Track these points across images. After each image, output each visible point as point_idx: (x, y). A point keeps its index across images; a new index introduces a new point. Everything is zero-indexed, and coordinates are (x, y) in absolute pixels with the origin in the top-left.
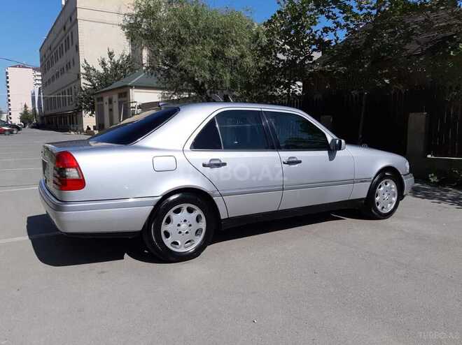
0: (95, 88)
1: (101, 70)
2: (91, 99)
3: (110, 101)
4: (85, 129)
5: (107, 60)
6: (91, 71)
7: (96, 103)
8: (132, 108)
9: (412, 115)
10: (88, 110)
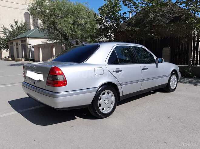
0: (8, 38)
1: (11, 30)
2: (6, 43)
3: (17, 44)
4: (3, 58)
5: (14, 25)
6: (6, 30)
7: (9, 45)
8: (29, 47)
9: (164, 49)
10: (5, 48)
